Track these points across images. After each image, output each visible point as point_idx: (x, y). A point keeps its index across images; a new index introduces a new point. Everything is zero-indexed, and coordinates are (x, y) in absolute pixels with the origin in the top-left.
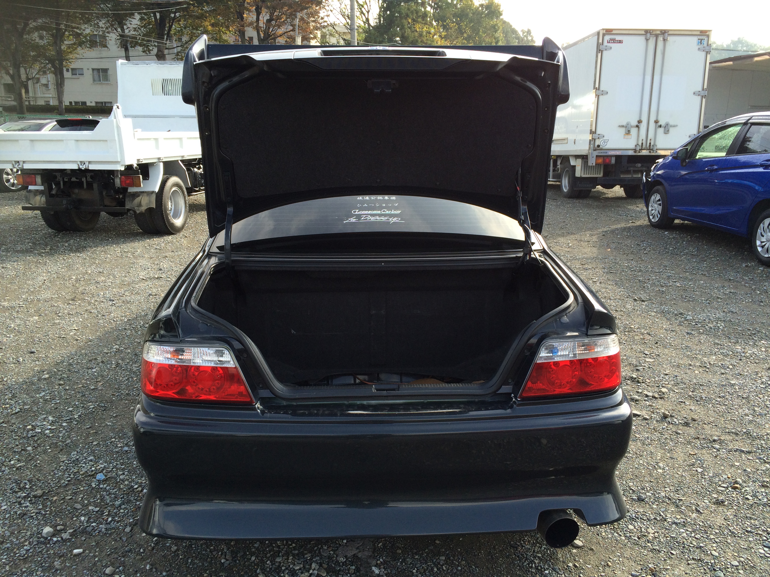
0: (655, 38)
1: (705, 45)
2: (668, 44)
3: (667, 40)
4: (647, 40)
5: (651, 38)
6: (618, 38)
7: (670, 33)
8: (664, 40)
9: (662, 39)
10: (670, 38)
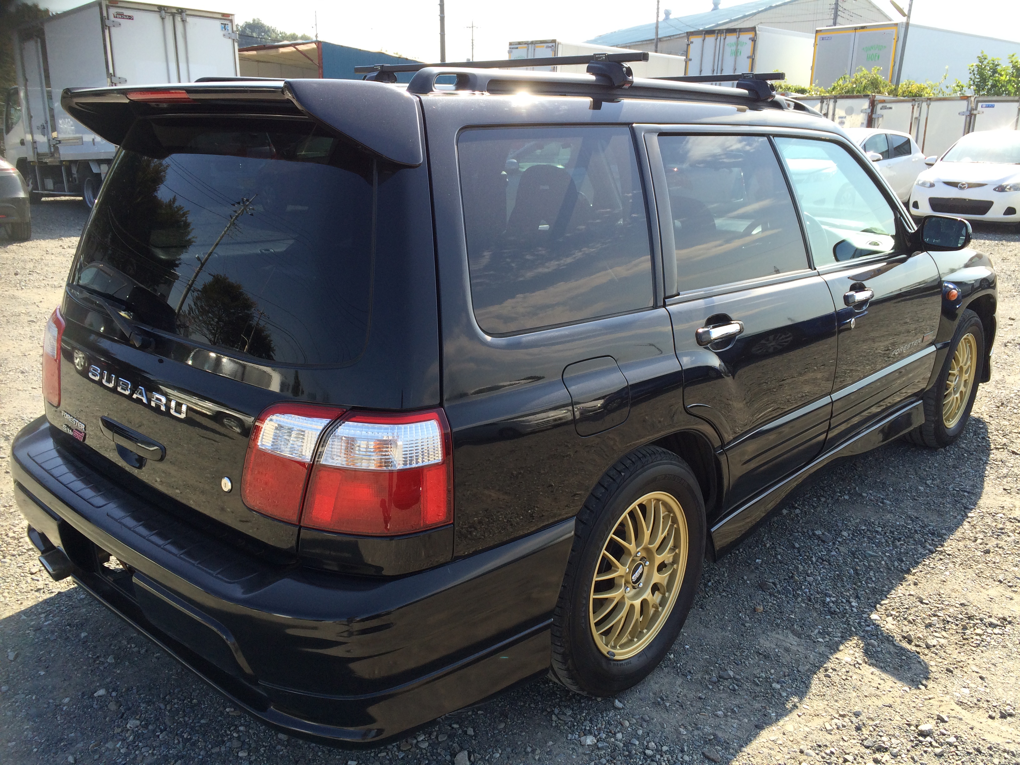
0: (171, 17)
1: (230, 31)
2: (188, 27)
3: (186, 21)
4: (163, 19)
5: (167, 17)
6: (127, 13)
7: (188, 12)
8: (183, 21)
9: (179, 19)
10: (189, 19)
